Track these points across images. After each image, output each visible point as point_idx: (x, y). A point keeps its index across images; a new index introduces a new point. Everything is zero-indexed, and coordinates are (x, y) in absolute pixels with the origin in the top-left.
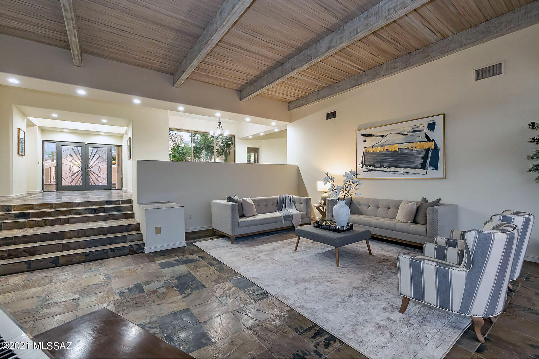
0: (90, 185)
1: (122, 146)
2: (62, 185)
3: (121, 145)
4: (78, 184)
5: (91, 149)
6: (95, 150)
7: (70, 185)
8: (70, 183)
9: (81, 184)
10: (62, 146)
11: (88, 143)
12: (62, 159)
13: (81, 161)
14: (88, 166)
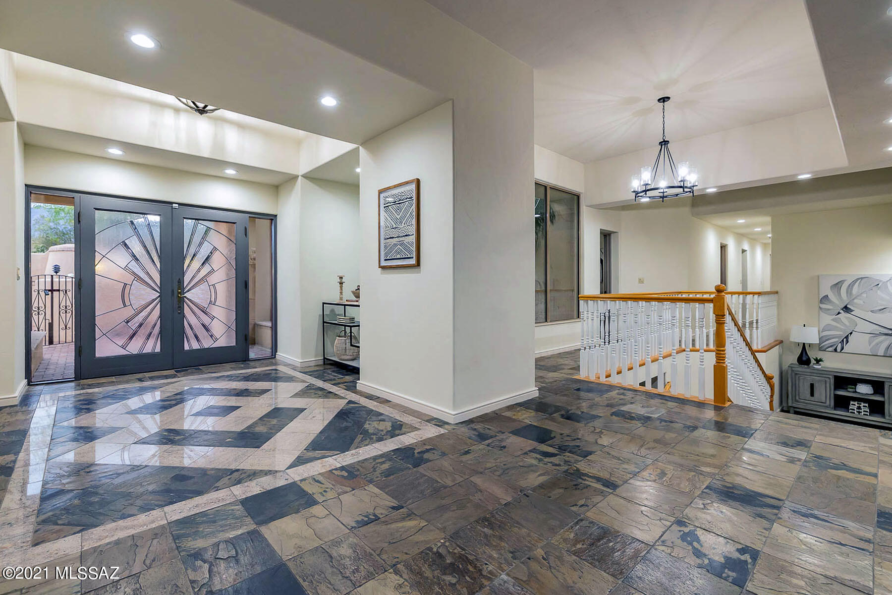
0: (187, 347)
1: (276, 216)
2: (97, 355)
3: (275, 213)
4: (148, 349)
5: (189, 224)
6: (201, 227)
7: (123, 352)
8: (123, 347)
9: (158, 349)
10: (96, 211)
11: (180, 204)
12: (98, 257)
13: (158, 265)
14: (180, 282)
